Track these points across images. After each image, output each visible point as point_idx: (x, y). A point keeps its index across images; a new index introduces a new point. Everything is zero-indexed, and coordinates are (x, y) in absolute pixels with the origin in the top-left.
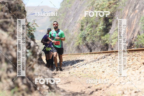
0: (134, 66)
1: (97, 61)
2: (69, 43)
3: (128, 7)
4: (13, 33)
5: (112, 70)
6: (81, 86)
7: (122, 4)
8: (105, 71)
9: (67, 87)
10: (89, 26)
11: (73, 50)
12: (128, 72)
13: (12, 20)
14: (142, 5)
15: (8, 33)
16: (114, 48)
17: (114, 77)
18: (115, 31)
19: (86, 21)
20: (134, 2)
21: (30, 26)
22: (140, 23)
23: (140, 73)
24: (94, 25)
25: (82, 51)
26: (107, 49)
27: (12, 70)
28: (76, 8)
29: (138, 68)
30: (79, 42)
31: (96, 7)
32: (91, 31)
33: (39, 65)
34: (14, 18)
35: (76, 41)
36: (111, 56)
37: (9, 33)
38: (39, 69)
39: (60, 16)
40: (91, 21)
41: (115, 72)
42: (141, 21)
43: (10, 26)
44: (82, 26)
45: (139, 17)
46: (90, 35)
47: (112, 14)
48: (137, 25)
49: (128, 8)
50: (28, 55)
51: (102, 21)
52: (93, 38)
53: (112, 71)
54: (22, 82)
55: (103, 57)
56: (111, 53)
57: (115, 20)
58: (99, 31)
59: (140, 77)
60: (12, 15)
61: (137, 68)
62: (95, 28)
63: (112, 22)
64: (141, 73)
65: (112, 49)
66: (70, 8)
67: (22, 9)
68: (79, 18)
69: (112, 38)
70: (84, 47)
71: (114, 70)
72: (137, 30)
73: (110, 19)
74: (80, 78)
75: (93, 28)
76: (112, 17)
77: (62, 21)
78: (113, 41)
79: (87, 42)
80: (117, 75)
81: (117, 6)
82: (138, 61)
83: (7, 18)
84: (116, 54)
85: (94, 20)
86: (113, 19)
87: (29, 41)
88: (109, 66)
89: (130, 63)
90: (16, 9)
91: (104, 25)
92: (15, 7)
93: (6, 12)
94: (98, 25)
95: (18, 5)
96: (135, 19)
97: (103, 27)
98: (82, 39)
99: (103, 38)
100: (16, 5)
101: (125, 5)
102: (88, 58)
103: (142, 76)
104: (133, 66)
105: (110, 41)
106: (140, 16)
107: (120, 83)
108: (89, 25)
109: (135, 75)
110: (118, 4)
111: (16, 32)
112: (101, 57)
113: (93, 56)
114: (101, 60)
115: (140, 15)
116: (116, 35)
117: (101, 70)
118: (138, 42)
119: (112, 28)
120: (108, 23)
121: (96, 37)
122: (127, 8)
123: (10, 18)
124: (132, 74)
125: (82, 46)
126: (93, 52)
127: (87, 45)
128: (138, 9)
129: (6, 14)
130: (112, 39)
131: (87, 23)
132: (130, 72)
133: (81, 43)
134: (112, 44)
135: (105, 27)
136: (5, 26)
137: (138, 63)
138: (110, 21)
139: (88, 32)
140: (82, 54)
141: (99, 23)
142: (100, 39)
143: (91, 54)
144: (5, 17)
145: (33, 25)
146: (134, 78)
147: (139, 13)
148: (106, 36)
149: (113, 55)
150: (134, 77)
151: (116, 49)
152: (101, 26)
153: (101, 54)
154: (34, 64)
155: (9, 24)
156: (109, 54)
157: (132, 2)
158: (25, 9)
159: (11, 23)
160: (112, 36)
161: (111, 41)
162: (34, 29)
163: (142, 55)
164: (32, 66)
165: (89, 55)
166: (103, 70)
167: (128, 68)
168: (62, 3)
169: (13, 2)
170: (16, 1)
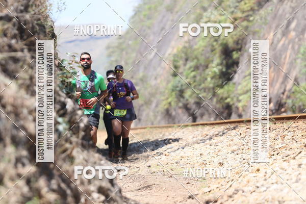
0: (287, 151)
1: (208, 142)
2: (148, 103)
3: (274, 25)
4: (28, 82)
5: (239, 160)
6: (174, 194)
7: (261, 19)
8: (225, 162)
9: (144, 197)
10: (190, 68)
11: (155, 116)
12: (274, 164)
13: (27, 55)
14: (303, 22)
15: (17, 83)
16: (243, 113)
17: (243, 175)
18: (245, 77)
19: (183, 55)
20: (285, 15)
21: (64, 67)
22: (299, 61)
23: (300, 165)
24: (201, 65)
25: (176, 120)
26: (229, 115)
27: (26, 161)
28: (163, 29)
29: (295, 155)
30: (170, 100)
32: (195, 77)
33: (83, 151)
34: (30, 50)
35: (163, 98)
36: (237, 130)
37: (20, 82)
38: (84, 159)
39: (129, 45)
40: (194, 56)
41: (246, 165)
42: (300, 56)
43: (22, 67)
44: (176, 67)
45: (296, 47)
46: (193, 86)
47: (240, 42)
48: (292, 64)
49: (274, 28)
50: (61, 128)
51: (217, 55)
52: (198, 92)
53: (240, 162)
54: (49, 186)
55: (221, 134)
56: (237, 124)
57: (246, 55)
58: (212, 78)
59: (299, 174)
60: (26, 45)
61: (292, 156)
62: (204, 70)
63: (238, 58)
64: (302, 166)
65: (240, 116)
66: (149, 28)
67: (47, 30)
68: (169, 51)
69: (240, 92)
70: (180, 111)
71: (244, 159)
72: (293, 74)
73: (234, 53)
74: (171, 177)
75: (199, 71)
76: (239, 47)
77: (134, 55)
78: (241, 98)
79: (187, 100)
80: (250, 171)
81: (250, 24)
82: (294, 142)
83: (15, 51)
84: (248, 127)
85: (202, 55)
86: (242, 52)
87: (62, 99)
88: (233, 152)
89: (279, 144)
90: (35, 30)
91: (221, 64)
92: (33, 27)
93: (14, 37)
94: (210, 65)
95: (39, 22)
96: (289, 52)
97: (220, 67)
98: (176, 94)
99: (220, 91)
100: (36, 22)
101: (267, 21)
102: (188, 134)
104: (285, 151)
105: (235, 99)
106: (300, 46)
107: (258, 187)
108: (191, 64)
109: (289, 171)
110: (251, 19)
111: (34, 80)
112: (217, 133)
113: (199, 132)
114: (216, 138)
115: (299, 42)
116: (247, 85)
117: (217, 161)
118: (295, 101)
119: (239, 70)
120: (230, 61)
121: (205, 89)
122: (270, 28)
123: (22, 50)
124: (282, 169)
125: (175, 110)
126: (199, 121)
127: (186, 108)
128: (294, 30)
129: (13, 41)
130: (241, 95)
131: (187, 60)
132: (277, 165)
133: (173, 103)
134: (240, 105)
135: (224, 70)
136: (12, 66)
137: (295, 145)
138: (235, 55)
139: (188, 80)
140: (175, 126)
141: (212, 61)
142: (214, 95)
143: (196, 127)
144: (11, 48)
145: (71, 65)
146: (287, 177)
147: (295, 38)
148: (226, 87)
149: (242, 128)
150: (287, 174)
152: (215, 67)
153: (216, 127)
154: (73, 149)
155: (21, 64)
156: (232, 126)
157: (281, 15)
158: (53, 30)
159: (25, 61)
160: (239, 87)
161: (238, 98)
162: (72, 73)
163: (303, 128)
164: (68, 152)
165: (190, 128)
166: (221, 161)
167: (273, 155)
168: (133, 17)
169: (27, 17)
170: (35, 14)
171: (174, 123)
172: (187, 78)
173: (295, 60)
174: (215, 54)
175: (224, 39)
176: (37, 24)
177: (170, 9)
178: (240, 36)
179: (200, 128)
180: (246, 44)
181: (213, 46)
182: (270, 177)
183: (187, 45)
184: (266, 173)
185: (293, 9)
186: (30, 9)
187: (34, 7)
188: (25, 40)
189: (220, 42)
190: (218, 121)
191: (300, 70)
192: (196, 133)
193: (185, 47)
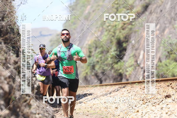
0: (155, 100)
1: (109, 95)
4: (4, 61)
5: (127, 105)
7: (139, 24)
8: (119, 107)
10: (98, 52)
12: (147, 108)
14: (163, 25)
16: (129, 78)
17: (129, 114)
18: (130, 57)
19: (94, 45)
22: (161, 48)
23: (162, 108)
24: (105, 51)
25: (91, 83)
26: (121, 80)
29: (159, 102)
30: (87, 71)
31: (107, 29)
32: (101, 57)
33: (36, 101)
34: (5, 43)
35: (82, 70)
36: (126, 88)
38: (37, 105)
40: (100, 46)
41: (131, 108)
42: (162, 45)
44: (90, 52)
45: (160, 40)
46: (100, 63)
47: (127, 37)
51: (114, 45)
52: (103, 66)
53: (128, 107)
55: (116, 90)
56: (125, 85)
57: (130, 44)
58: (111, 58)
59: (162, 113)
60: (3, 40)
61: (157, 103)
62: (106, 54)
63: (126, 47)
65: (127, 80)
66: (75, 29)
67: (15, 31)
68: (86, 42)
70: (93, 77)
71: (130, 105)
73: (124, 43)
74: (88, 115)
75: (104, 54)
76: (127, 40)
78: (128, 70)
79: (97, 71)
80: (133, 112)
81: (133, 27)
82: (159, 95)
84: (132, 86)
86: (128, 43)
91: (116, 50)
92: (7, 30)
94: (110, 51)
95: (10, 27)
97: (116, 52)
98: (90, 68)
99: (116, 66)
100: (8, 27)
101: (143, 25)
102: (98, 91)
103: (164, 113)
104: (153, 100)
105: (124, 70)
108: (99, 50)
109: (156, 111)
110: (133, 23)
111: (8, 60)
112: (114, 90)
113: (104, 89)
114: (113, 93)
116: (131, 62)
117: (114, 106)
118: (159, 71)
119: (127, 54)
120: (121, 49)
121: (107, 65)
123: (1, 43)
124: (152, 110)
125: (90, 77)
126: (104, 83)
127: (96, 75)
131: (96, 48)
132: (149, 108)
133: (89, 73)
134: (127, 74)
135: (118, 53)
137: (159, 97)
138: (124, 45)
139: (97, 60)
140: (90, 86)
141: (111, 48)
142: (112, 68)
143: (102, 87)
146: (155, 115)
148: (119, 63)
149: (129, 87)
150: (155, 113)
151: (132, 79)
152: (113, 52)
153: (114, 86)
154: (31, 100)
156: (123, 85)
158: (18, 31)
160: (127, 63)
161: (126, 69)
163: (164, 87)
164: (28, 102)
165: (99, 87)
166: (116, 106)
167: (147, 102)
168: (65, 23)
169: (3, 23)
170: (8, 22)
171: (89, 85)
172: (97, 58)
173: (159, 47)
174: (112, 45)
175: (118, 36)
176: (9, 28)
177: (87, 18)
178: (127, 33)
179: (104, 87)
180: (130, 38)
181: (111, 40)
182: (145, 115)
183: (96, 39)
184: (142, 113)
185: (158, 18)
186: (5, 19)
187: (7, 18)
188: (2, 37)
189: (116, 37)
190: (115, 83)
191: (162, 53)
192: (102, 90)
193: (95, 41)
